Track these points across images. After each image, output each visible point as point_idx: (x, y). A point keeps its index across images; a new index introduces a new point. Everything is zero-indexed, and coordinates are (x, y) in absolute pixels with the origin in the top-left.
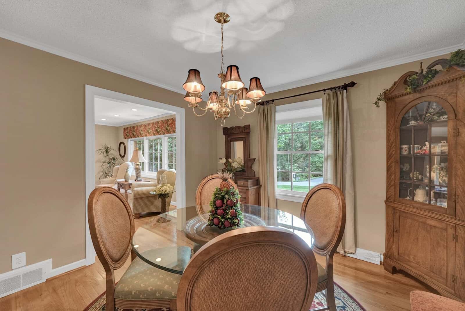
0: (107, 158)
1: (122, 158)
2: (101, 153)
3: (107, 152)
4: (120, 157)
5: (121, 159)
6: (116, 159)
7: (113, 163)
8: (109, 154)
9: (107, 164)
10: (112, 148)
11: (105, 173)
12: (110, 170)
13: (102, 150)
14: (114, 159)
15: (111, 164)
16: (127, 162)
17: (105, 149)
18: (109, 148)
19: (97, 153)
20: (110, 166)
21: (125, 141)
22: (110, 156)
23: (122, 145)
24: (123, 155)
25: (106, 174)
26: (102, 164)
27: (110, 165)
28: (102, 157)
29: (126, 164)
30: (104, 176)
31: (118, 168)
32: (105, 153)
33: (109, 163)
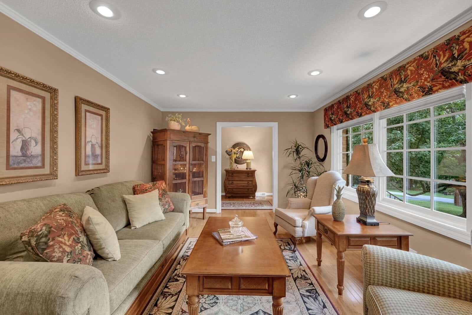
0: (298, 162)
1: (321, 163)
2: (290, 154)
3: (298, 152)
4: (316, 160)
5: (319, 164)
6: (311, 163)
7: (307, 170)
8: (300, 156)
9: (297, 171)
10: (305, 146)
11: (295, 185)
12: (302, 182)
13: (291, 149)
14: (308, 164)
15: (304, 172)
16: (330, 171)
17: (295, 148)
18: (300, 147)
19: (285, 154)
20: (302, 177)
21: (324, 132)
22: (302, 159)
23: (321, 140)
24: (321, 156)
25: (296, 187)
26: (291, 171)
27: (302, 174)
28: (291, 160)
29: (329, 174)
30: (293, 191)
31: (316, 181)
32: (295, 154)
33: (300, 171)
